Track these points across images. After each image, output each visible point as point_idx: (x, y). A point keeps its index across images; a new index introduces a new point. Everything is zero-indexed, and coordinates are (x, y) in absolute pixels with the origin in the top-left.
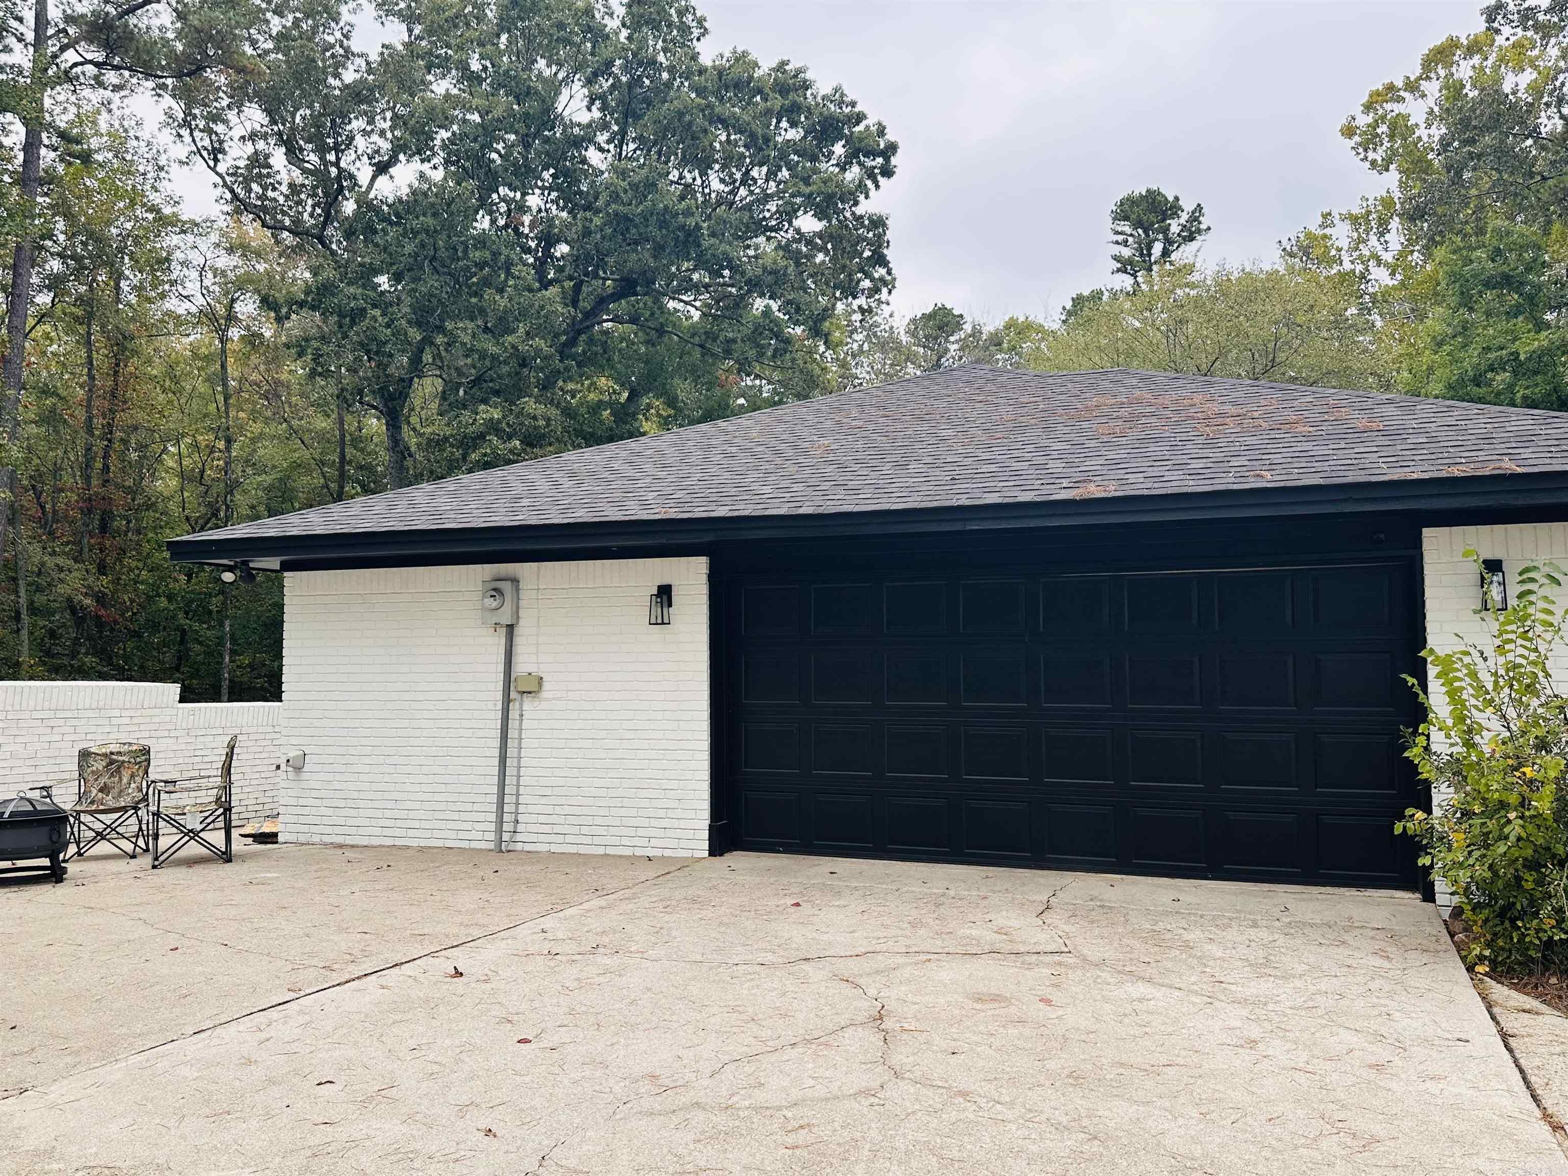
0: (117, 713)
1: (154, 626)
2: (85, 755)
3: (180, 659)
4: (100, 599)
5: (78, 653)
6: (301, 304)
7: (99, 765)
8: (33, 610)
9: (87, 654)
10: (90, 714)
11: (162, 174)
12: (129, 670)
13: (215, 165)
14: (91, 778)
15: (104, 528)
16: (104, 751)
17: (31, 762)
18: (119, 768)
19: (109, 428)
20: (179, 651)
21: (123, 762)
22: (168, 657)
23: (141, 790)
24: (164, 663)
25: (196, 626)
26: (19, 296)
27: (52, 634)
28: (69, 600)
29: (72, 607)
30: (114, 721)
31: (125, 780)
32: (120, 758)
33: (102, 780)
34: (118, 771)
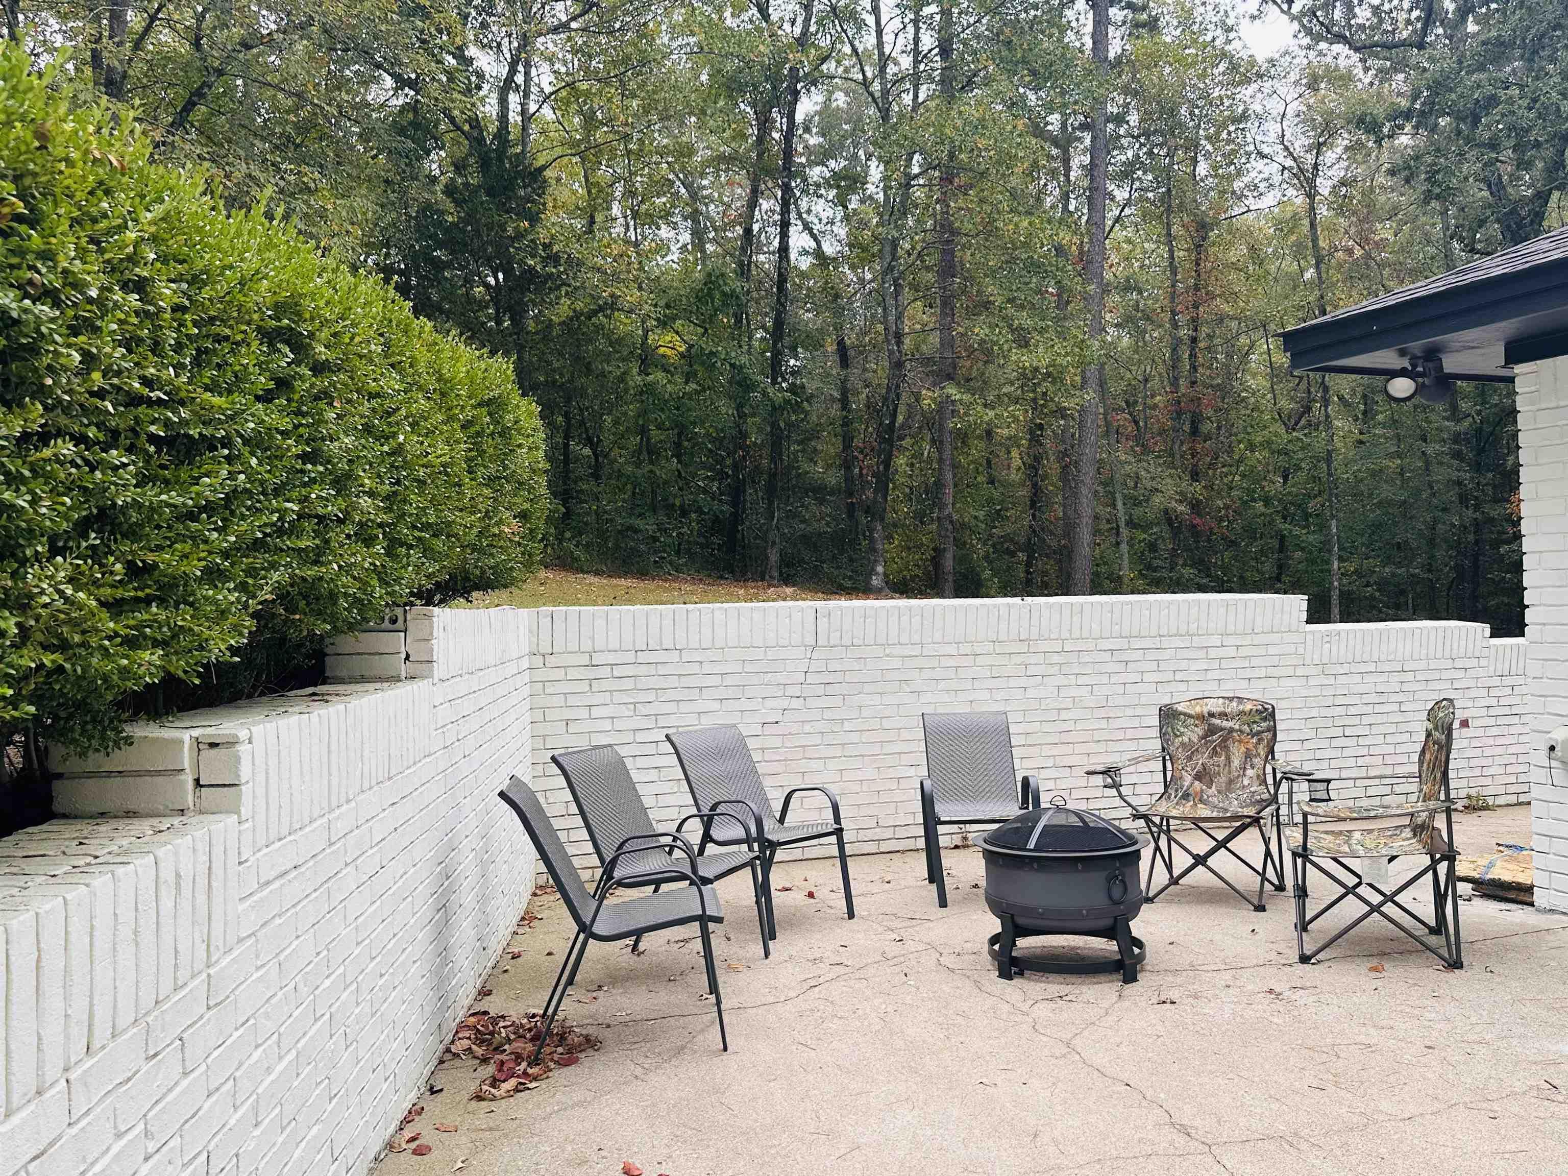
0: (1216, 640)
1: (1251, 533)
2: (1168, 715)
3: (1280, 567)
4: (1196, 506)
5: (1176, 564)
6: (1407, 115)
7: (1192, 734)
8: (1130, 523)
9: (1184, 565)
10: (1177, 642)
11: (1232, 35)
12: (1228, 581)
13: (1290, 8)
14: (1181, 755)
15: (1195, 431)
16: (1198, 709)
17: (1103, 713)
18: (1225, 740)
19: (1195, 323)
20: (1279, 559)
21: (1231, 730)
22: (1267, 567)
23: (1264, 782)
24: (1263, 574)
25: (1297, 531)
26: (1097, 189)
27: (1153, 547)
28: (1166, 511)
29: (1168, 517)
30: (1213, 653)
31: (1236, 762)
32: (1226, 724)
33: (1201, 759)
34: (1224, 744)
